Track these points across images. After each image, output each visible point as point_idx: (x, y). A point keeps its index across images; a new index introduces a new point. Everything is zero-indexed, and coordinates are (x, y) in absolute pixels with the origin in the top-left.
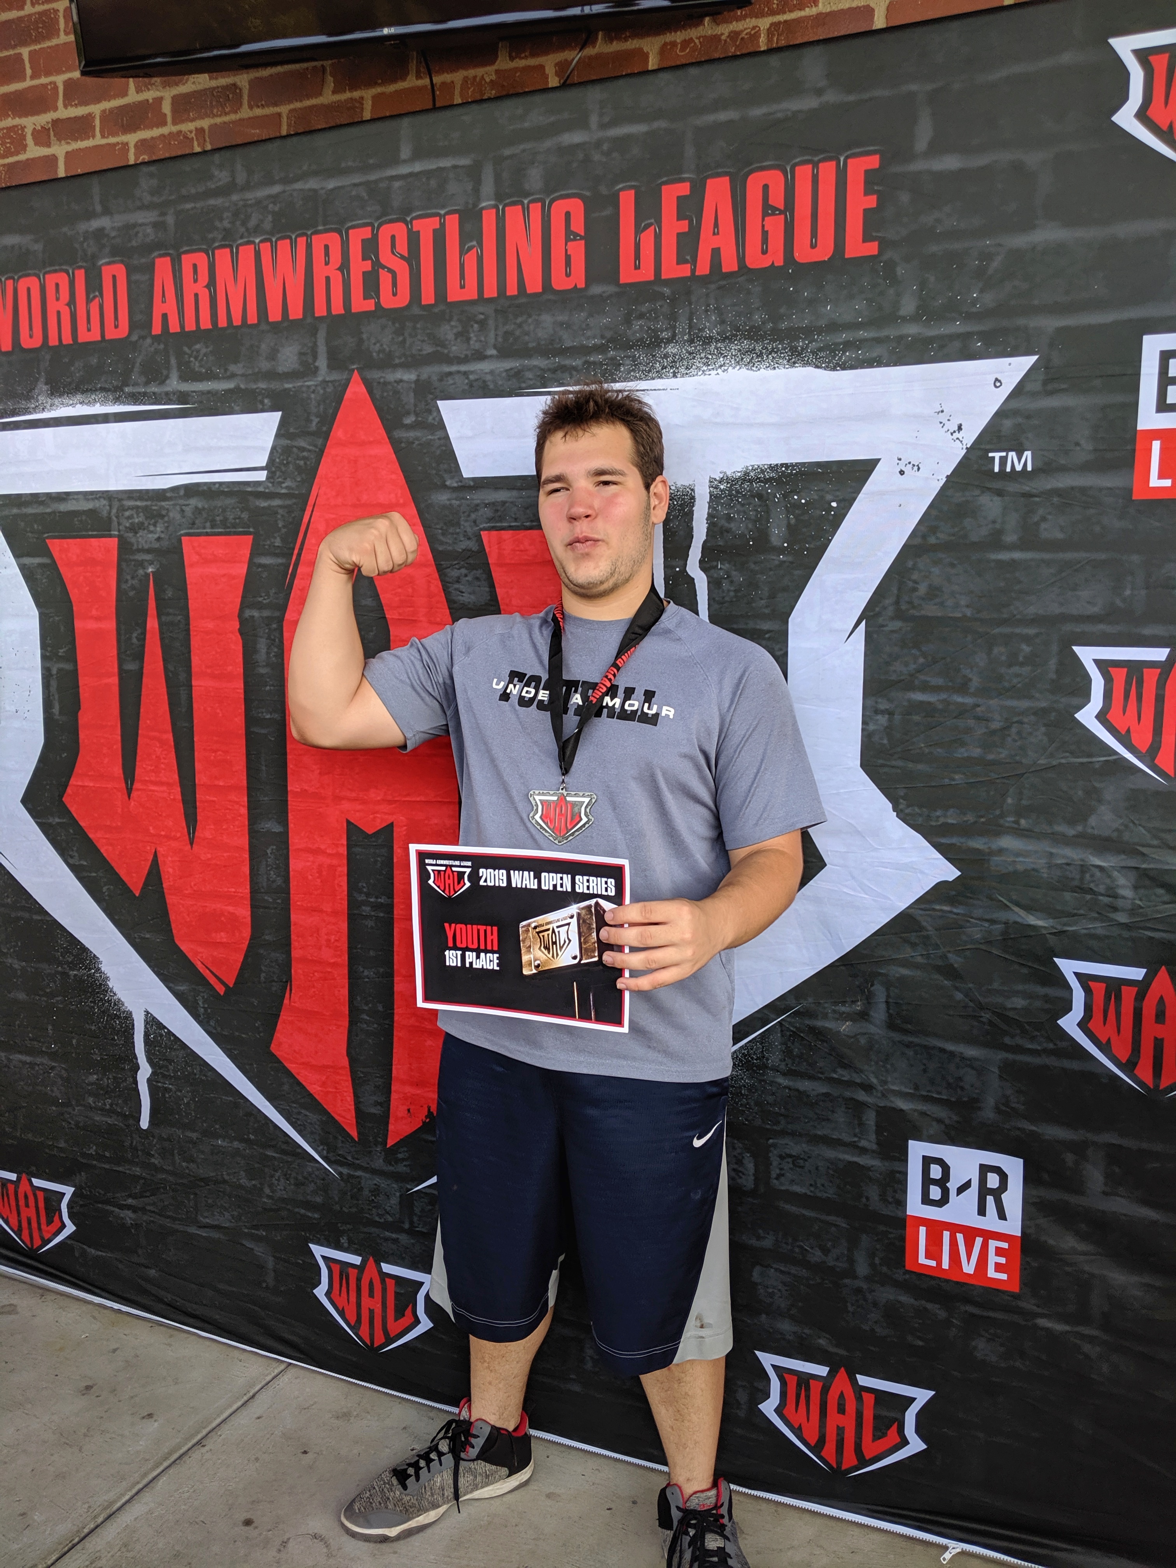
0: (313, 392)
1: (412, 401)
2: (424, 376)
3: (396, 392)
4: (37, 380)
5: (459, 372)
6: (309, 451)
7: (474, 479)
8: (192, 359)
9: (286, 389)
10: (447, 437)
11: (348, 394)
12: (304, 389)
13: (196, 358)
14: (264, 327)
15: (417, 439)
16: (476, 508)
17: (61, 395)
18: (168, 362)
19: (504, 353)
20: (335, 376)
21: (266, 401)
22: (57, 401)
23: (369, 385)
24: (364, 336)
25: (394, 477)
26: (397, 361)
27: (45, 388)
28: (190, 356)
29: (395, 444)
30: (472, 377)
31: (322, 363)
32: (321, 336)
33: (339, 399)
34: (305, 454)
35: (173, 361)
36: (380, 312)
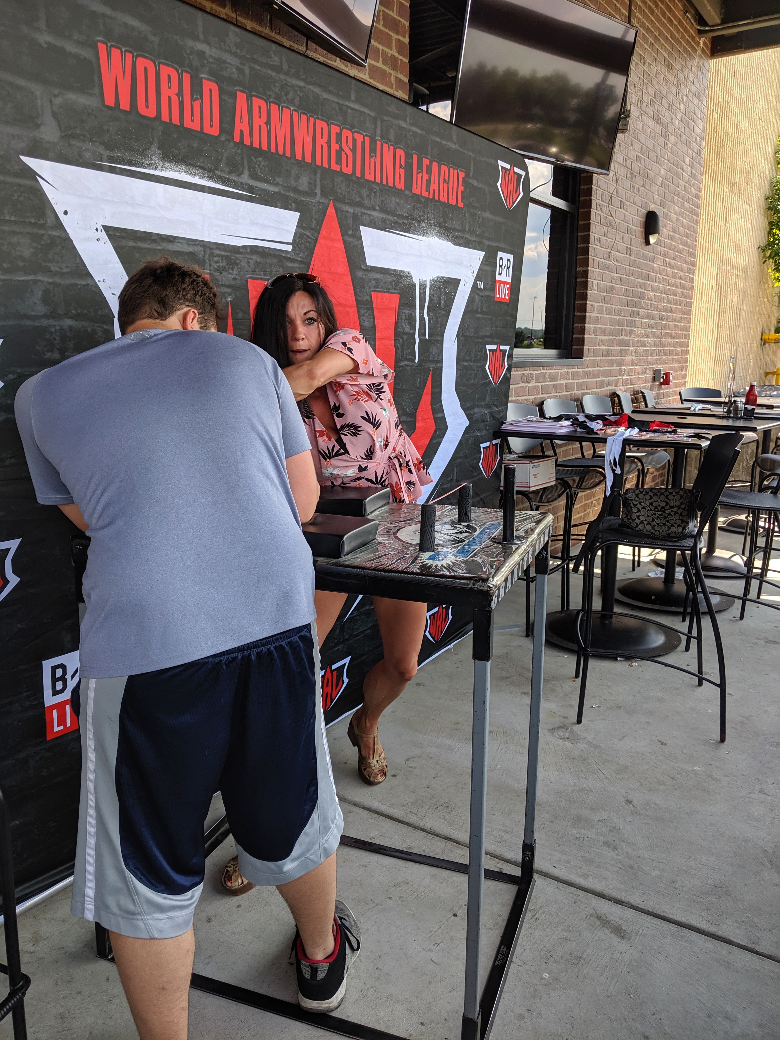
0: (314, 206)
1: (351, 223)
2: (356, 212)
3: (346, 217)
4: (151, 143)
5: (367, 214)
6: (312, 239)
7: (371, 267)
8: (256, 166)
9: (302, 201)
10: (362, 244)
11: (328, 212)
12: (310, 203)
13: (259, 166)
14: (293, 161)
15: (352, 242)
16: (370, 280)
17: (170, 161)
18: (243, 163)
19: (382, 210)
20: (323, 200)
21: (293, 204)
22: (167, 165)
23: (336, 209)
24: (335, 183)
25: (343, 260)
26: (347, 201)
27: (158, 152)
28: (256, 164)
29: (345, 242)
30: (371, 218)
31: (318, 191)
32: (318, 175)
33: (325, 214)
34: (309, 240)
35: (246, 164)
36: (341, 173)
